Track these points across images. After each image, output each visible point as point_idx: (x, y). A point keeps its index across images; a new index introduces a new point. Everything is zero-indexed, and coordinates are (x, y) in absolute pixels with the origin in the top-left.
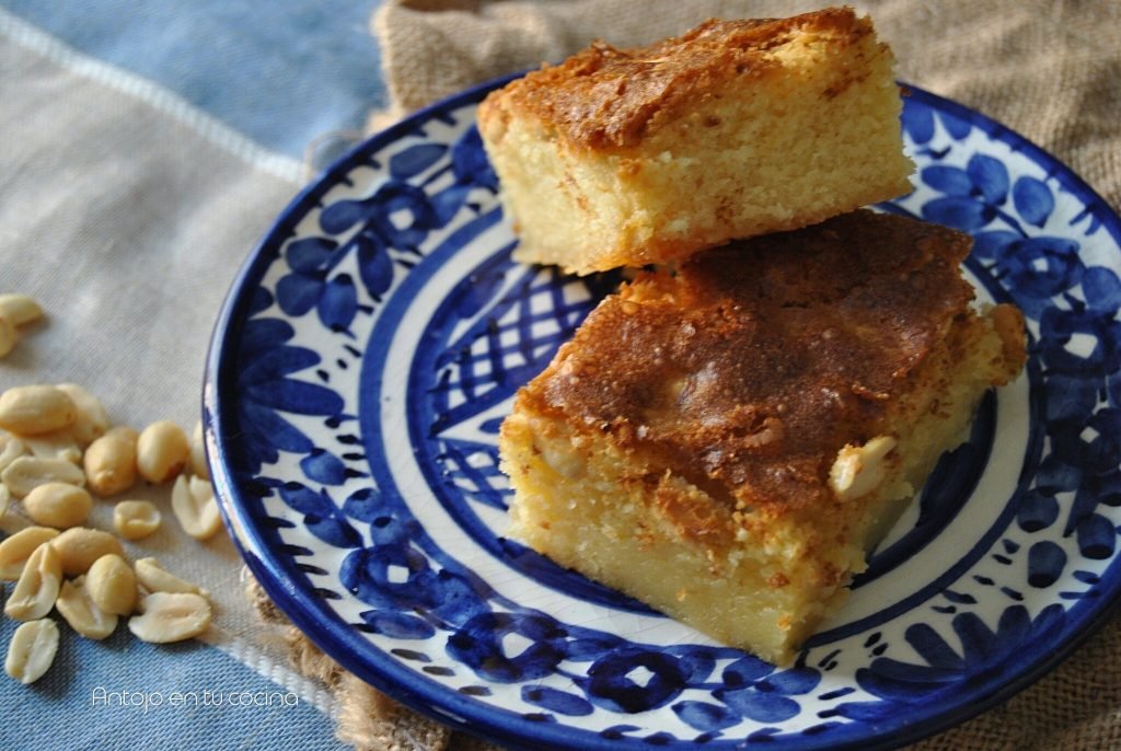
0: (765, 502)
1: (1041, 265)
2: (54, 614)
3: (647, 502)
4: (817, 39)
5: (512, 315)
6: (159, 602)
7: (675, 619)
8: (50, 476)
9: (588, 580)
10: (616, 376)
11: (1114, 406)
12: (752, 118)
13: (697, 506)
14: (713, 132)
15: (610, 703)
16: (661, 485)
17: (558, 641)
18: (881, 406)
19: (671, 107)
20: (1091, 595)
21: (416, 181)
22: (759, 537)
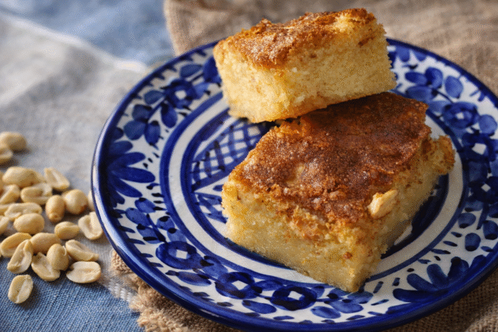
1: (460, 116)
3: (288, 220)
5: (226, 140)
10: (274, 165)
11: (494, 176)
12: (329, 55)
13: (310, 223)
14: (313, 60)
16: (295, 212)
18: (391, 177)
19: (296, 48)
20: (488, 257)
21: (189, 79)
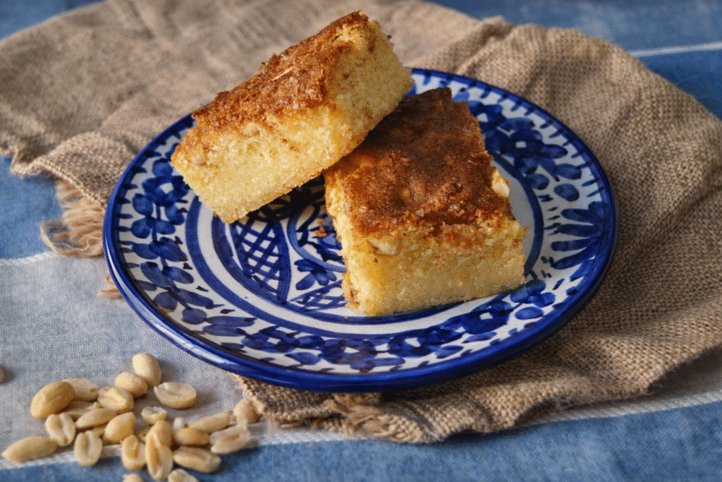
0: (492, 212)
3: (439, 242)
11: (517, 131)
13: (464, 231)
19: (329, 76)
20: (599, 187)
22: (498, 228)
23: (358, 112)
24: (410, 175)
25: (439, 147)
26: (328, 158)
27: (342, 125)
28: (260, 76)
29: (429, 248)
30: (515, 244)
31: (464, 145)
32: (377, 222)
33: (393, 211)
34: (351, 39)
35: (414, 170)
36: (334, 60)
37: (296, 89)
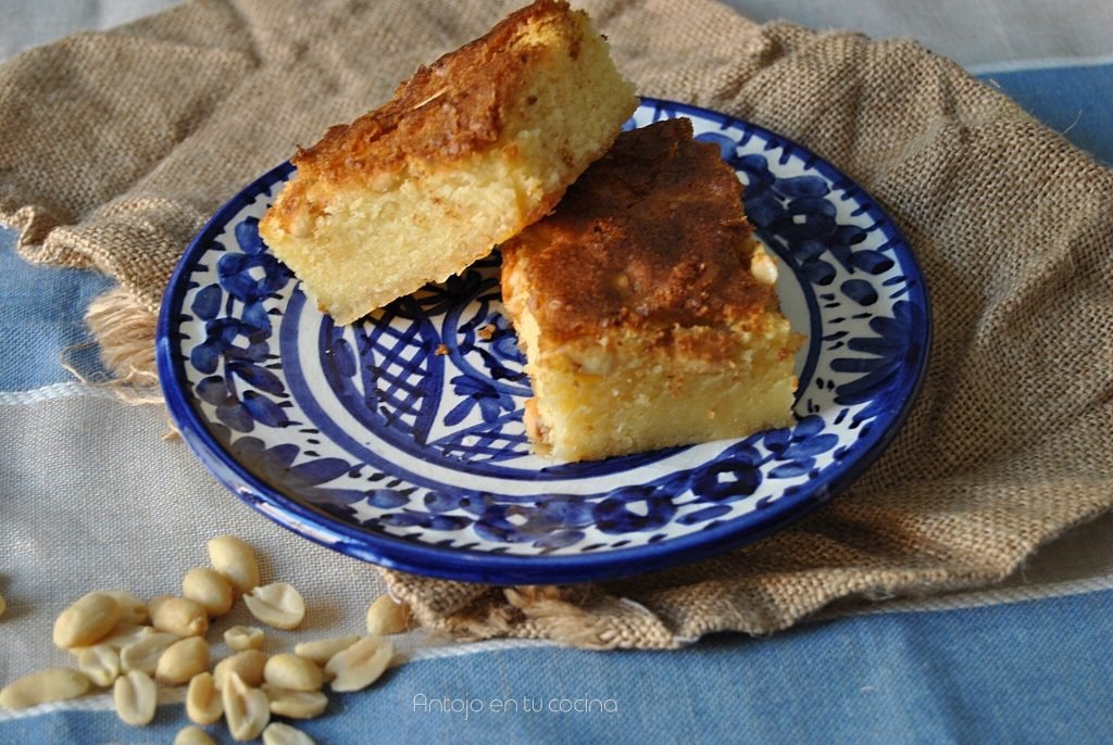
0: (749, 307)
2: (275, 718)
3: (671, 354)
4: (543, 24)
5: (379, 358)
6: (338, 662)
7: (701, 442)
8: (153, 650)
9: (623, 457)
11: (795, 198)
12: (547, 90)
13: (709, 336)
14: (536, 107)
15: (733, 497)
16: (676, 337)
17: (655, 493)
19: (505, 101)
20: (910, 286)
21: (222, 315)
22: (758, 332)
23: (551, 157)
24: (629, 254)
25: (674, 213)
26: (504, 227)
27: (527, 179)
28: (397, 102)
29: (657, 364)
30: (783, 355)
31: (712, 209)
32: (577, 324)
33: (603, 308)
34: (542, 40)
35: (634, 246)
36: (513, 76)
37: (454, 121)
